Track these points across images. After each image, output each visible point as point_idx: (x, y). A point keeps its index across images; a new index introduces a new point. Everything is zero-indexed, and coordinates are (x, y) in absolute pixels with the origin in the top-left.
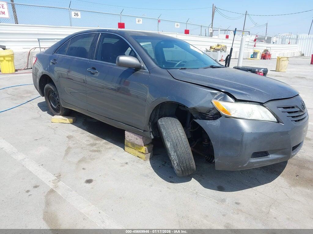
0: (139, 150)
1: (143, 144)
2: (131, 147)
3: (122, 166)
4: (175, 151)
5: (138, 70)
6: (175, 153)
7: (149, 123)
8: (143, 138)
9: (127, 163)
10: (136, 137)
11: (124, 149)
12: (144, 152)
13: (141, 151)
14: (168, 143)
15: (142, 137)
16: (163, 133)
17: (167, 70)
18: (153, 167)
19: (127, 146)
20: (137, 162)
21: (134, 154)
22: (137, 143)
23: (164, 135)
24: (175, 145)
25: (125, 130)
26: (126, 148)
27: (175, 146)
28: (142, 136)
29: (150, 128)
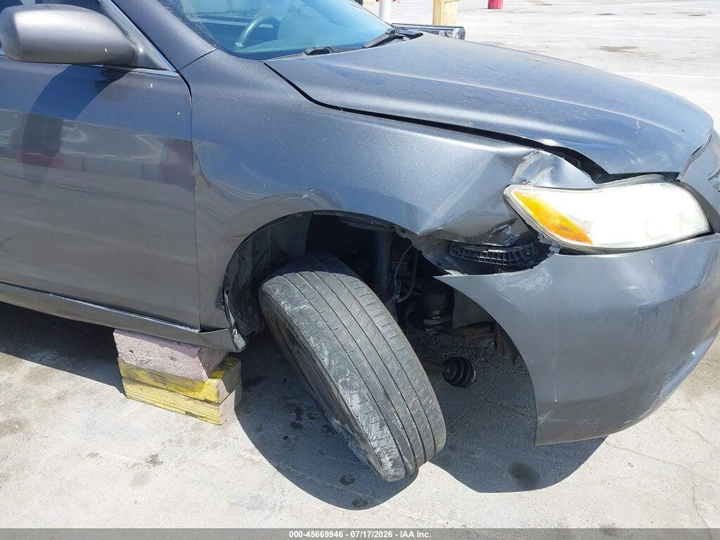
0: (191, 394)
1: (204, 373)
2: (150, 381)
3: (140, 480)
4: (386, 422)
5: (121, 74)
6: (386, 429)
7: (224, 298)
8: (199, 352)
9: (154, 460)
10: (167, 350)
11: (122, 390)
12: (214, 399)
13: (201, 395)
14: (351, 395)
15: (196, 350)
16: (320, 356)
17: (266, 61)
18: (263, 445)
19: (135, 381)
20: (194, 442)
21: (171, 408)
22: (179, 373)
23: (326, 361)
24: (382, 397)
25: (113, 330)
26: (128, 387)
27: (382, 403)
28: (195, 346)
29: (228, 316)
